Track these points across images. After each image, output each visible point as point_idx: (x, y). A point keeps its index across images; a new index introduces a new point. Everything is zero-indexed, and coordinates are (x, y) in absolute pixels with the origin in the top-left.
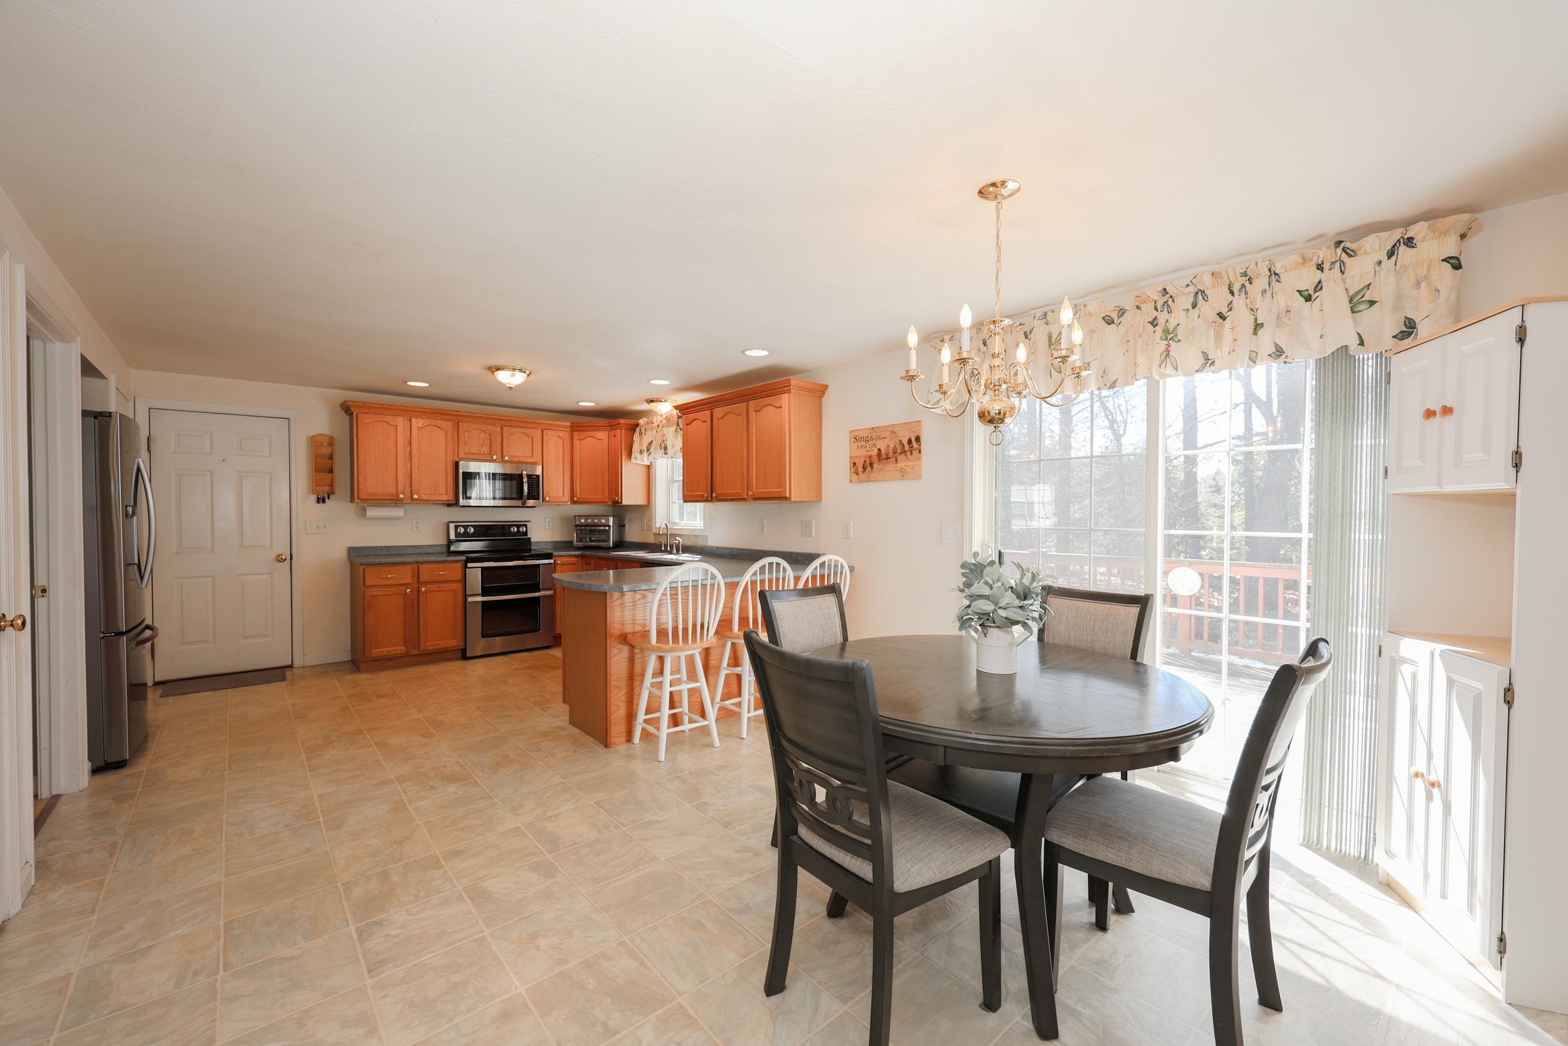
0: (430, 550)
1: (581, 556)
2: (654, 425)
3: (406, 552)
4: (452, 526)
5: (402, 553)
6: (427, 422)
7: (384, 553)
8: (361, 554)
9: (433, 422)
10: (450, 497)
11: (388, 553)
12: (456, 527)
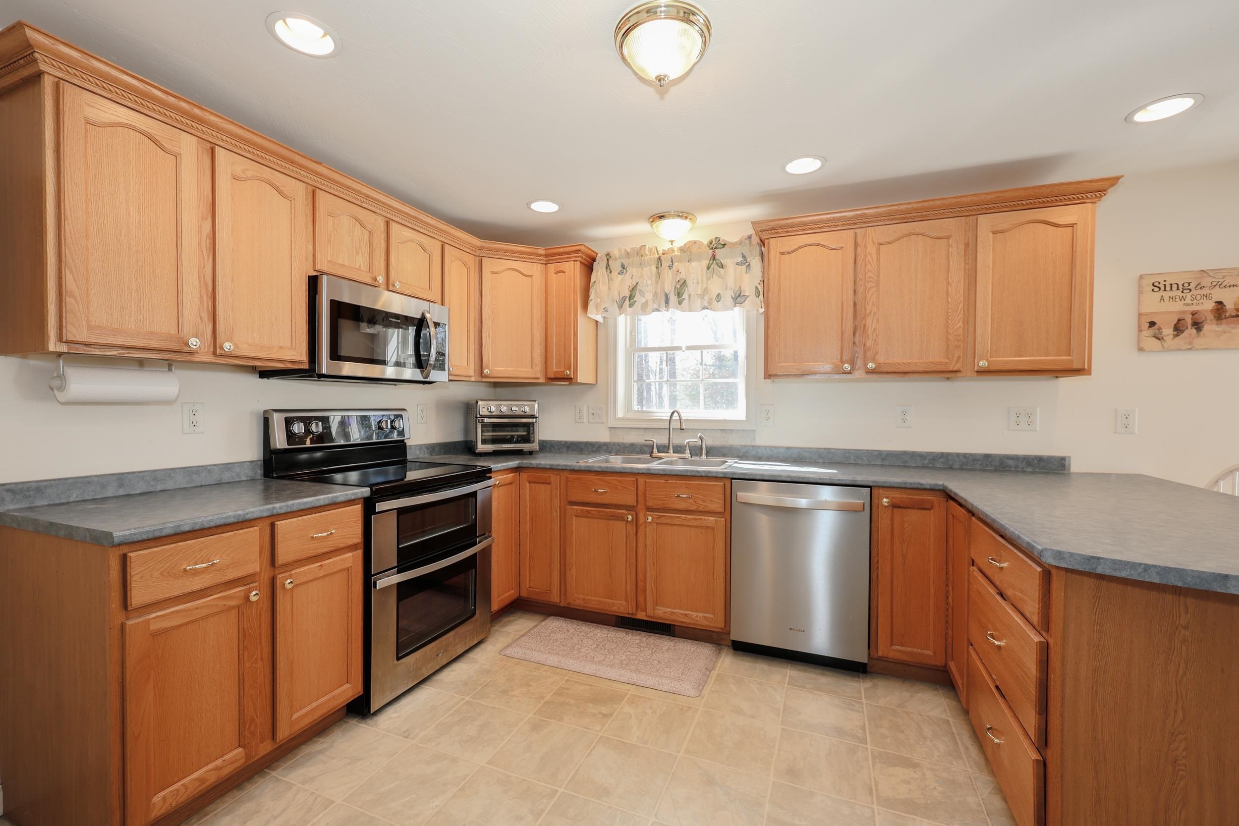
0: (226, 477)
1: (517, 469)
2: (646, 258)
3: (170, 485)
4: (278, 421)
5: (159, 488)
6: (254, 169)
7: (110, 492)
8: (39, 503)
9: (266, 173)
10: (299, 354)
11: (121, 492)
12: (289, 422)
